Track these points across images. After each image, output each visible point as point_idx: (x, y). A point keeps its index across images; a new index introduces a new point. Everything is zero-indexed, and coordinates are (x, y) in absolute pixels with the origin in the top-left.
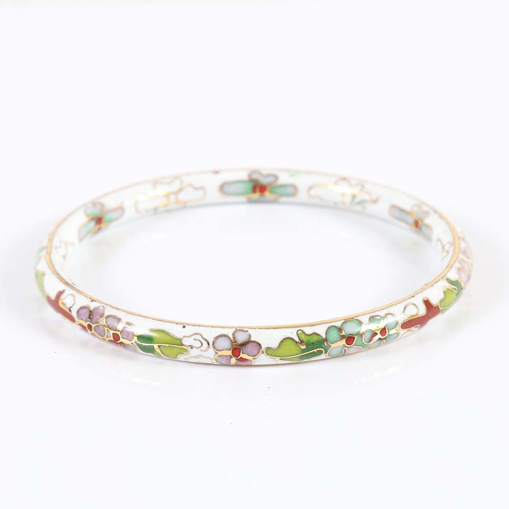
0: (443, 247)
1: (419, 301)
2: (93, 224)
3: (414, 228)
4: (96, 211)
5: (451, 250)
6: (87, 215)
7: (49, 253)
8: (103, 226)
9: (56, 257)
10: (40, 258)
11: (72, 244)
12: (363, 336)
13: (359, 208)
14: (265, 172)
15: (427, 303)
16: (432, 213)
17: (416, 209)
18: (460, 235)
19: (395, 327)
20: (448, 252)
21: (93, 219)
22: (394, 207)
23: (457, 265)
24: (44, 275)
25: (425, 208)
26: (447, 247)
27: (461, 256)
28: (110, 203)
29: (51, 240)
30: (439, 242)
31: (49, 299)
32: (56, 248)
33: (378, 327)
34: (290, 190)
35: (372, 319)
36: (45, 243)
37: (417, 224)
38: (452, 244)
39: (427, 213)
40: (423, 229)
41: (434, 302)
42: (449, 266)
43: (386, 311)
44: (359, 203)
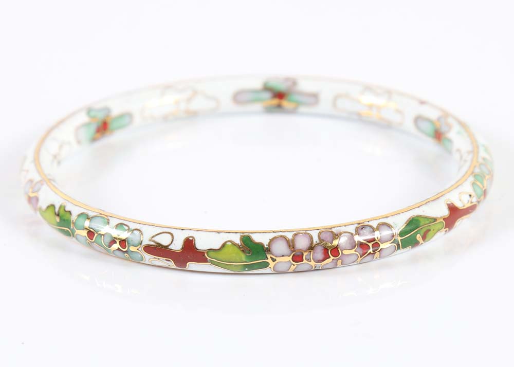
12: (102, 236)
19: (137, 246)
33: (118, 236)
35: (120, 226)
43: (138, 226)
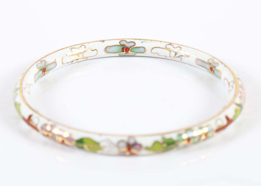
0: (229, 83)
1: (223, 117)
2: (41, 72)
3: (210, 71)
4: (42, 65)
5: (234, 85)
6: (38, 68)
7: (22, 92)
8: (46, 73)
9: (25, 94)
10: (17, 95)
11: (32, 85)
13: (179, 59)
14: (128, 41)
15: (227, 118)
16: (220, 63)
17: (210, 61)
18: (237, 77)
20: (232, 87)
21: (41, 70)
22: (198, 59)
23: (239, 95)
24: (20, 105)
25: (216, 61)
26: (231, 84)
27: (240, 89)
28: (49, 60)
29: (21, 84)
30: (225, 80)
31: (24, 119)
32: (25, 88)
34: (142, 50)
36: (18, 86)
37: (211, 69)
38: (234, 82)
39: (218, 64)
40: (215, 71)
41: (231, 117)
42: (235, 96)
43: (206, 123)
44: (179, 57)
